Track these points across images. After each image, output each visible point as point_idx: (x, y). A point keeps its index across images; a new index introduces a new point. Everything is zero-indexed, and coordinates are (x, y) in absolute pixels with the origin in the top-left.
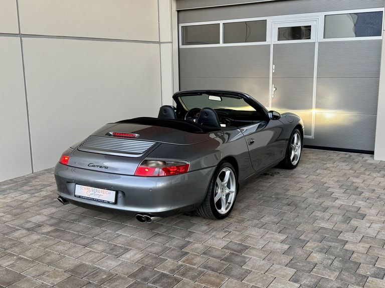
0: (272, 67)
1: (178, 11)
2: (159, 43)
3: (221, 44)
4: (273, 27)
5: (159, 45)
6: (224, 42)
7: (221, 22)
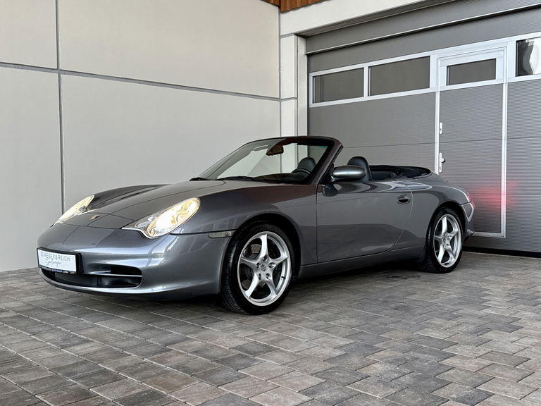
0: (439, 126)
1: (309, 56)
2: (279, 99)
3: (366, 97)
4: (439, 65)
5: (278, 103)
6: (371, 94)
7: (366, 66)
